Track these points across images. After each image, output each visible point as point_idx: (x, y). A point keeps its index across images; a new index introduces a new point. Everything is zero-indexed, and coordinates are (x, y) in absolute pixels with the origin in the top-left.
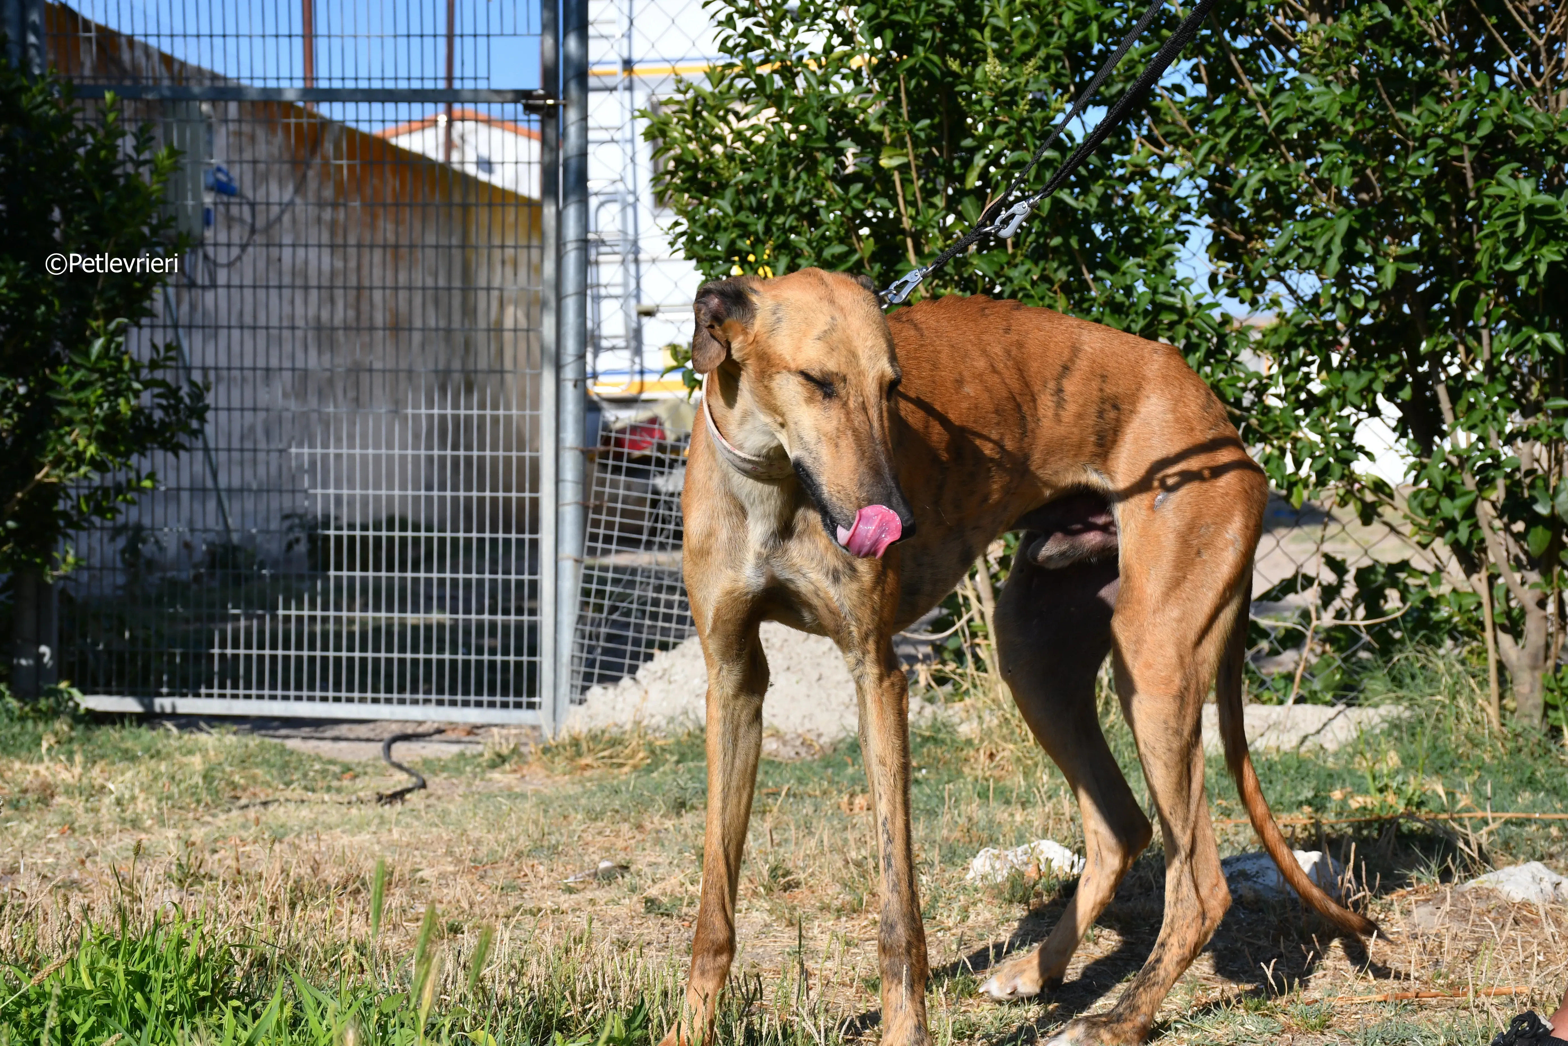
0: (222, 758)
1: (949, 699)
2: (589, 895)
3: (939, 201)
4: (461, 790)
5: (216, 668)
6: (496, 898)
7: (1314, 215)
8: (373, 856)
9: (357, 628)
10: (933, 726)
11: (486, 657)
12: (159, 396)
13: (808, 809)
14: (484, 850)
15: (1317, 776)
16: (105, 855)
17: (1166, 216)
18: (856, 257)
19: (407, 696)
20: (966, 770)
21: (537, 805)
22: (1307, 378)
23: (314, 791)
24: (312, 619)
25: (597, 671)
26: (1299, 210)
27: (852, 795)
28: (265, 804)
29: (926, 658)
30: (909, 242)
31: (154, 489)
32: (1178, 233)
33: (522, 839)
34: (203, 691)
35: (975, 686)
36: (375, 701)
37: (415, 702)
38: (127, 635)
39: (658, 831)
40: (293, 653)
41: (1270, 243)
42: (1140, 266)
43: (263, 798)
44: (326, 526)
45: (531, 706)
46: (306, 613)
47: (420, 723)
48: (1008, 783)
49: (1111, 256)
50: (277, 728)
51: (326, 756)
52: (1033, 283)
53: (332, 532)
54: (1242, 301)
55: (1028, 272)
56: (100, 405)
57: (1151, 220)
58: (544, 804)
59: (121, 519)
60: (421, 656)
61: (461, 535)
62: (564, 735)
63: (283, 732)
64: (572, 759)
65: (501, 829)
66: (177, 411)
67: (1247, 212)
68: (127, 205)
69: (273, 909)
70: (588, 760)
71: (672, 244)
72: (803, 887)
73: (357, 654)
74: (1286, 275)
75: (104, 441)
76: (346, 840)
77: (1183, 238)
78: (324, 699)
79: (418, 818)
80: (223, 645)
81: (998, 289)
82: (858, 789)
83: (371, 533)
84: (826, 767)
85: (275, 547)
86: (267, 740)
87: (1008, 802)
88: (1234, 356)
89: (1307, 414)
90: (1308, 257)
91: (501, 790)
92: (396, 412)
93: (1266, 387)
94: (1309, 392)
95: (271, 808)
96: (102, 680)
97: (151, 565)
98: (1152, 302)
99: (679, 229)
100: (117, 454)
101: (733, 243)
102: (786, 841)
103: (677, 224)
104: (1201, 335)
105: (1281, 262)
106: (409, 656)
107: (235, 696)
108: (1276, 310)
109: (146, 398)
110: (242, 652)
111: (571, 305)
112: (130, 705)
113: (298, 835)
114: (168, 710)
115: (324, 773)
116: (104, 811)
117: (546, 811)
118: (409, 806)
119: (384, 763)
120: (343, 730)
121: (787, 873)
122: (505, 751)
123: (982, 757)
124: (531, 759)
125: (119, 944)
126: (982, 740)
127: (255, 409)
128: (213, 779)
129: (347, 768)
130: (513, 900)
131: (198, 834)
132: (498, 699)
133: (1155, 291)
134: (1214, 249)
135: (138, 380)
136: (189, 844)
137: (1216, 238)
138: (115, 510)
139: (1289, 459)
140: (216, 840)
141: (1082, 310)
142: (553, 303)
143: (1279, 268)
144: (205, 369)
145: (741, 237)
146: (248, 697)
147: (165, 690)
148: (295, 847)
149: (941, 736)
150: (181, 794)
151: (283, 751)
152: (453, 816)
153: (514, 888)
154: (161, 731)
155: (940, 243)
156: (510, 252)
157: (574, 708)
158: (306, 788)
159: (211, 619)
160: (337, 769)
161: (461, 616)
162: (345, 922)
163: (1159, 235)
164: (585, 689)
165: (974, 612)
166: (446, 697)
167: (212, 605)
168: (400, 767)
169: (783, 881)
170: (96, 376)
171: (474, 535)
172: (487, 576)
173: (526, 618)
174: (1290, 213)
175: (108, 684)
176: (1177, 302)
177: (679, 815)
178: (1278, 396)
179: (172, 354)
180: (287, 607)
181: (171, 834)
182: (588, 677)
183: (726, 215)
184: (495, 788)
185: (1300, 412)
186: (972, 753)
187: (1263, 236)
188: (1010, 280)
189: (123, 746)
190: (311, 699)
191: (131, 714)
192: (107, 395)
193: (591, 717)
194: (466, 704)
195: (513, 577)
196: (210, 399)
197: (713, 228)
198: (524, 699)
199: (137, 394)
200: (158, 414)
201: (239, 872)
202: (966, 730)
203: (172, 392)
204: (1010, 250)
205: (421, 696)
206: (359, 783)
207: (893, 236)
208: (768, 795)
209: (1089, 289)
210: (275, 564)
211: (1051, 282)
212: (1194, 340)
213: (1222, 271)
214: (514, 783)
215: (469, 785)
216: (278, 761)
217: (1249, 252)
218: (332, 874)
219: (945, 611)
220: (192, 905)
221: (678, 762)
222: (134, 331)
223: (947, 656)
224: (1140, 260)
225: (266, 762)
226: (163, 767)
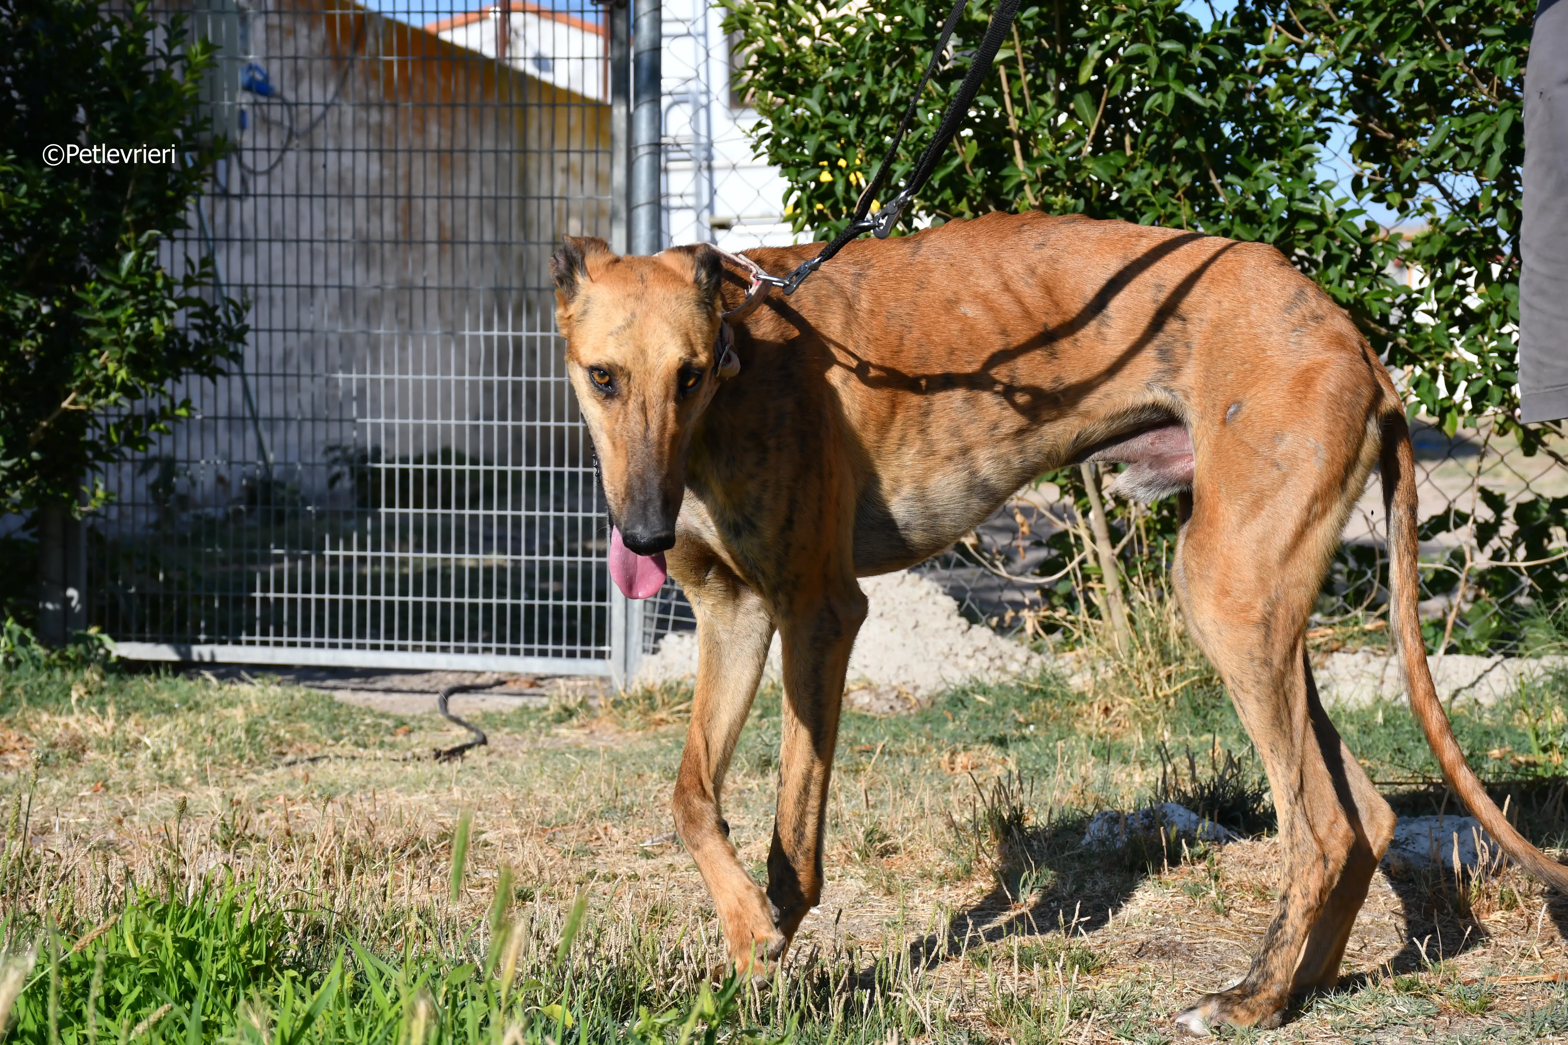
0: (266, 710)
1: (1058, 649)
2: (668, 860)
3: (1049, 98)
4: (525, 746)
5: (258, 614)
6: (567, 862)
7: (1473, 109)
8: (432, 817)
9: (410, 571)
10: (1042, 677)
11: (551, 602)
12: (194, 315)
13: (905, 767)
14: (553, 811)
15: (1472, 734)
16: (142, 815)
17: (1304, 113)
18: (957, 162)
19: (466, 644)
20: (1079, 726)
21: (609, 763)
22: (1463, 292)
23: (365, 747)
24: (362, 560)
25: (671, 617)
26: (1456, 103)
27: (953, 753)
28: (313, 760)
29: (1033, 604)
30: (1017, 145)
31: (190, 417)
32: (1318, 131)
33: (593, 799)
34: (244, 638)
35: (1087, 633)
36: (430, 649)
37: (474, 651)
38: (161, 576)
39: (741, 792)
40: (341, 597)
41: (1422, 141)
42: (1273, 169)
43: (311, 755)
44: (376, 458)
45: (600, 655)
46: (355, 553)
47: (478, 674)
48: (1125, 740)
49: (1242, 160)
50: (323, 679)
51: (378, 710)
52: (1155, 189)
53: (383, 466)
54: (1390, 207)
55: (1149, 176)
56: (131, 325)
57: (1288, 118)
58: (616, 761)
59: (153, 450)
60: (480, 601)
61: (524, 468)
62: (636, 687)
63: (330, 683)
64: (645, 714)
65: (572, 788)
66: (214, 333)
67: (1397, 106)
68: (159, 105)
69: (327, 874)
70: (663, 714)
71: (755, 148)
72: (902, 853)
73: (410, 599)
74: (1440, 177)
75: (136, 364)
76: (402, 799)
77: (1323, 137)
78: (375, 647)
79: (479, 777)
80: (265, 588)
81: (1114, 196)
82: (960, 746)
83: (425, 466)
84: (924, 723)
85: (320, 482)
86: (314, 691)
87: (1125, 761)
88: (1381, 268)
89: (1462, 332)
90: (1466, 156)
91: (568, 747)
92: (452, 333)
93: (1415, 303)
94: (1465, 308)
95: (321, 764)
96: (134, 627)
97: (184, 501)
98: (1289, 209)
99: (763, 131)
100: (149, 379)
101: (822, 146)
102: (882, 802)
103: (760, 125)
104: (1343, 245)
105: (1435, 163)
106: (467, 600)
107: (278, 644)
108: (1429, 215)
109: (180, 319)
110: (286, 595)
111: (643, 216)
112: (165, 653)
113: (350, 794)
114: (207, 658)
115: (376, 727)
116: (139, 767)
117: (619, 769)
118: (468, 763)
119: (441, 716)
120: (396, 681)
121: (884, 837)
122: (572, 704)
123: (1097, 713)
124: (600, 713)
125: (166, 908)
126: (1095, 694)
127: (298, 331)
128: (257, 733)
129: (401, 722)
130: (586, 865)
131: (242, 792)
132: (564, 647)
133: (1291, 197)
134: (1358, 149)
135: (171, 298)
136: (234, 803)
137: (1360, 137)
138: (146, 441)
139: (1441, 383)
140: (261, 799)
141: (1208, 219)
142: (623, 215)
143: (1433, 170)
144: (243, 287)
145: (830, 139)
146: (292, 644)
147: (202, 637)
148: (347, 807)
149: (1051, 689)
150: (222, 749)
151: (331, 703)
152: (518, 774)
153: (585, 852)
154: (200, 681)
155: (1050, 146)
156: (575, 158)
157: (648, 658)
158: (357, 744)
159: (252, 560)
160: (390, 723)
161: (523, 557)
162: (405, 889)
163: (1296, 134)
164: (659, 637)
165: (1087, 553)
166: (508, 645)
167: (252, 545)
168: (458, 721)
169: (879, 846)
170: (126, 293)
171: (538, 468)
172: (552, 513)
173: (594, 559)
174: (1444, 107)
175: (141, 630)
176: (1315, 209)
177: (764, 774)
178: (1429, 312)
179: (209, 269)
180: (334, 546)
181: (214, 792)
182: (662, 624)
183: (814, 115)
184: (561, 745)
185: (1455, 330)
186: (1085, 707)
187: (1414, 133)
188: (1128, 185)
189: (158, 697)
190: (361, 647)
191: (167, 663)
192: (139, 314)
193: (665, 668)
194: (529, 653)
195: (580, 514)
196: (249, 319)
197: (800, 129)
198: (593, 648)
199: (170, 313)
200: (194, 336)
201: (288, 833)
202: (1078, 682)
203: (208, 312)
204: (1129, 152)
205: (480, 645)
206: (415, 738)
207: (999, 138)
208: (861, 752)
209: (1217, 195)
210: (319, 501)
211: (1175, 188)
212: (1335, 251)
213: (1368, 173)
214: (583, 739)
215: (534, 741)
216: (326, 714)
217: (1398, 152)
218: (388, 836)
219: (1054, 552)
220: (243, 866)
221: (761, 717)
222: (165, 244)
223: (1056, 601)
224: (1276, 164)
225: (313, 715)
226: (202, 720)
